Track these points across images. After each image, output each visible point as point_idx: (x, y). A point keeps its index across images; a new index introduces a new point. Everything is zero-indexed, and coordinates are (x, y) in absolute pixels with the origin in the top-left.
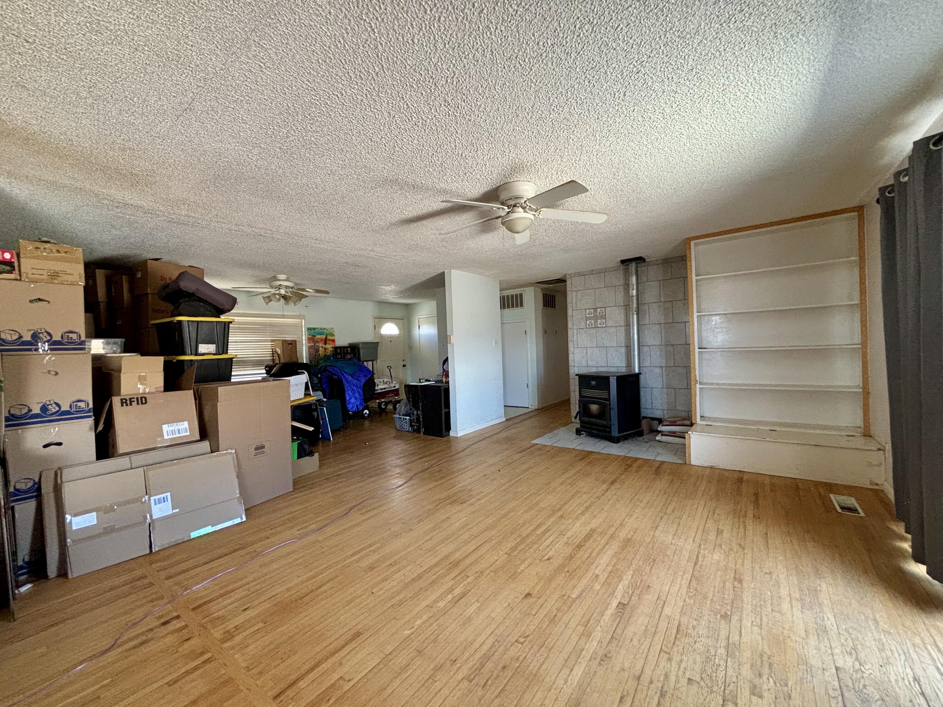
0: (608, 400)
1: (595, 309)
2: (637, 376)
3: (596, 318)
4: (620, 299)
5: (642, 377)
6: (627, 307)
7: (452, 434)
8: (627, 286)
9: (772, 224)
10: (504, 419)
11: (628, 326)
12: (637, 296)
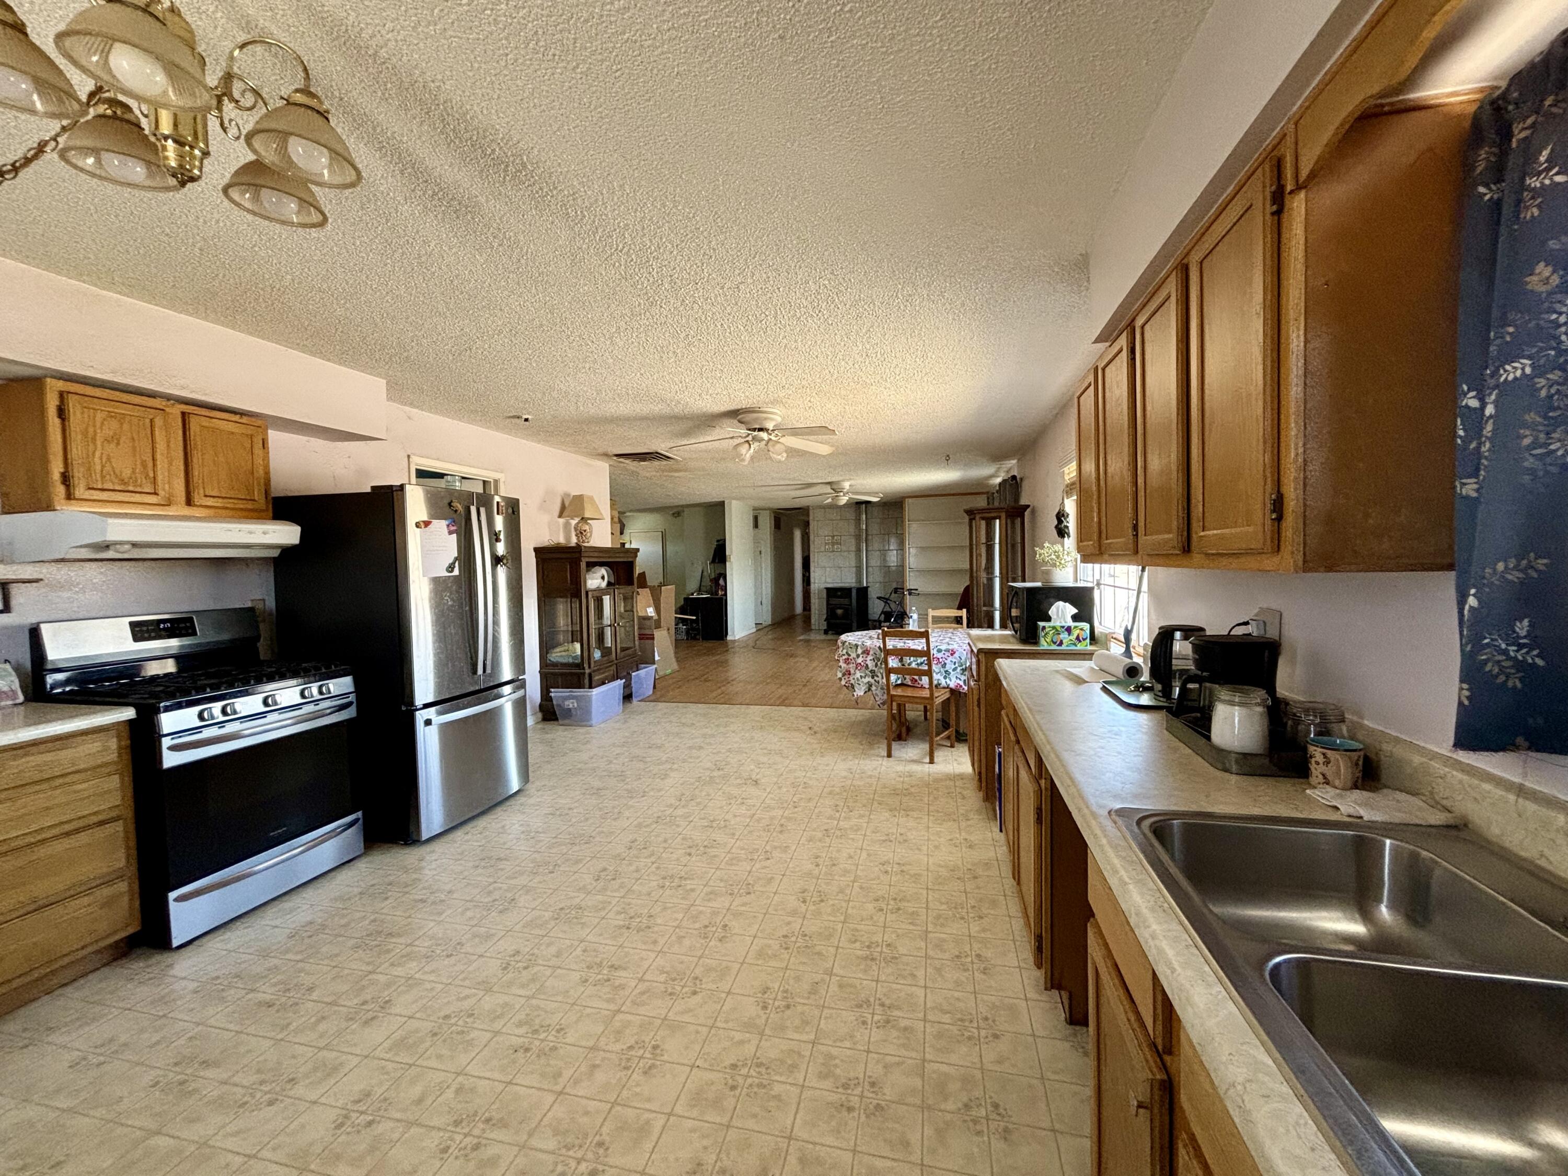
0: (851, 605)
1: (833, 537)
2: (867, 588)
3: (833, 544)
4: (852, 529)
5: (870, 589)
6: (858, 538)
7: (729, 638)
8: (858, 520)
9: (953, 495)
10: (754, 630)
11: (859, 550)
12: (866, 530)
